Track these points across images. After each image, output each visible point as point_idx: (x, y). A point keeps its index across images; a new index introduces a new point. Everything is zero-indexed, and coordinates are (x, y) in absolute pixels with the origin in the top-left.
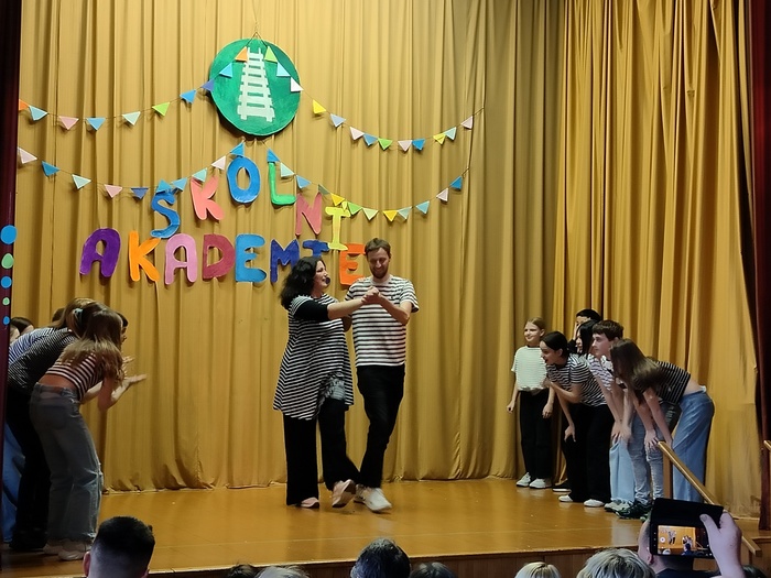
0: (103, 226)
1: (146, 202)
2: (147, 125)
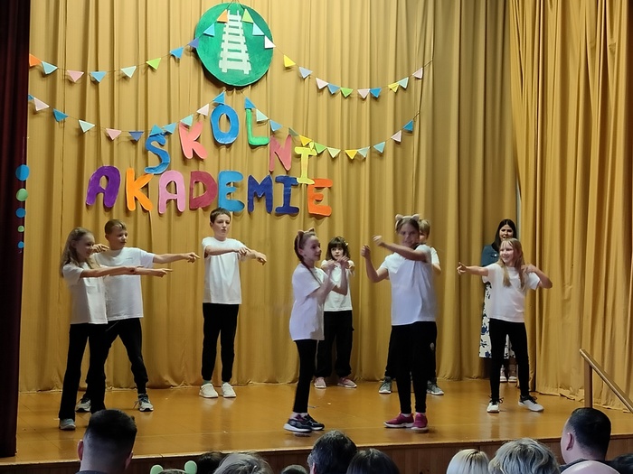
0: (106, 164)
1: (141, 145)
2: (142, 79)
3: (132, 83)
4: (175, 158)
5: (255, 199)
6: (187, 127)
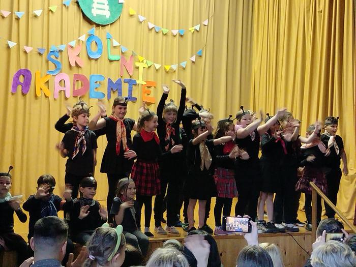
0: (23, 67)
1: (45, 56)
2: (46, 17)
3: (40, 20)
4: (65, 66)
5: (112, 92)
6: (72, 47)
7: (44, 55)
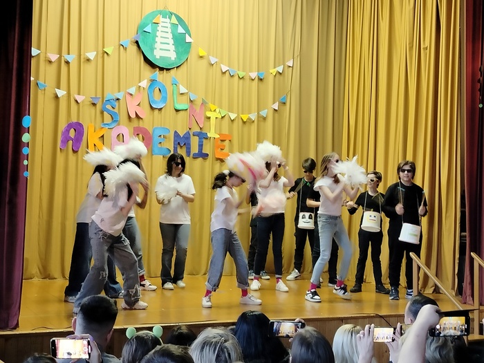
0: (74, 120)
2: (100, 60)
3: (93, 64)
4: (123, 117)
6: (131, 95)
7: (98, 105)
